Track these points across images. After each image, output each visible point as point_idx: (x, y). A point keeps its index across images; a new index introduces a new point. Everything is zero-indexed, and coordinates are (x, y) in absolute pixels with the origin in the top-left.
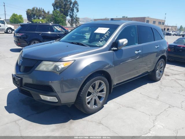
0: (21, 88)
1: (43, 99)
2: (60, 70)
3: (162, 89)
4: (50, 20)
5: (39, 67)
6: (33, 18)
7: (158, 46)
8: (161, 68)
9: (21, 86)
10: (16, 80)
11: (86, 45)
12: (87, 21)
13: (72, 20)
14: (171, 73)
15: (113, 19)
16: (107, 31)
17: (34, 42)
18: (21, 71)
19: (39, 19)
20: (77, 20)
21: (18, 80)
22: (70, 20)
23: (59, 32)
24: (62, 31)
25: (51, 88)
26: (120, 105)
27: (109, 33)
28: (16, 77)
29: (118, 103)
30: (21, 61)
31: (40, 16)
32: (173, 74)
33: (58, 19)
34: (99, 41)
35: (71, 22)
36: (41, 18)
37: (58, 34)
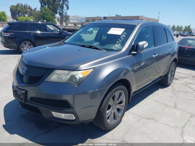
0: (25, 103)
1: (55, 116)
2: (78, 80)
3: (177, 95)
4: (38, 18)
5: (50, 78)
6: (17, 16)
7: (172, 49)
8: (172, 72)
9: (26, 100)
10: (19, 93)
11: (101, 49)
12: (77, 19)
13: (62, 18)
14: (179, 76)
15: (106, 17)
16: (123, 32)
17: (25, 43)
18: (24, 82)
19: (24, 16)
20: (67, 18)
21: (22, 94)
22: (59, 18)
23: (53, 31)
24: (56, 31)
25: (68, 103)
26: (139, 117)
27: (125, 34)
28: (18, 89)
29: (136, 115)
30: (24, 70)
31: (26, 13)
32: (181, 78)
33: (47, 17)
34: (116, 44)
35: (60, 20)
36: (27, 16)
37: (52, 34)
